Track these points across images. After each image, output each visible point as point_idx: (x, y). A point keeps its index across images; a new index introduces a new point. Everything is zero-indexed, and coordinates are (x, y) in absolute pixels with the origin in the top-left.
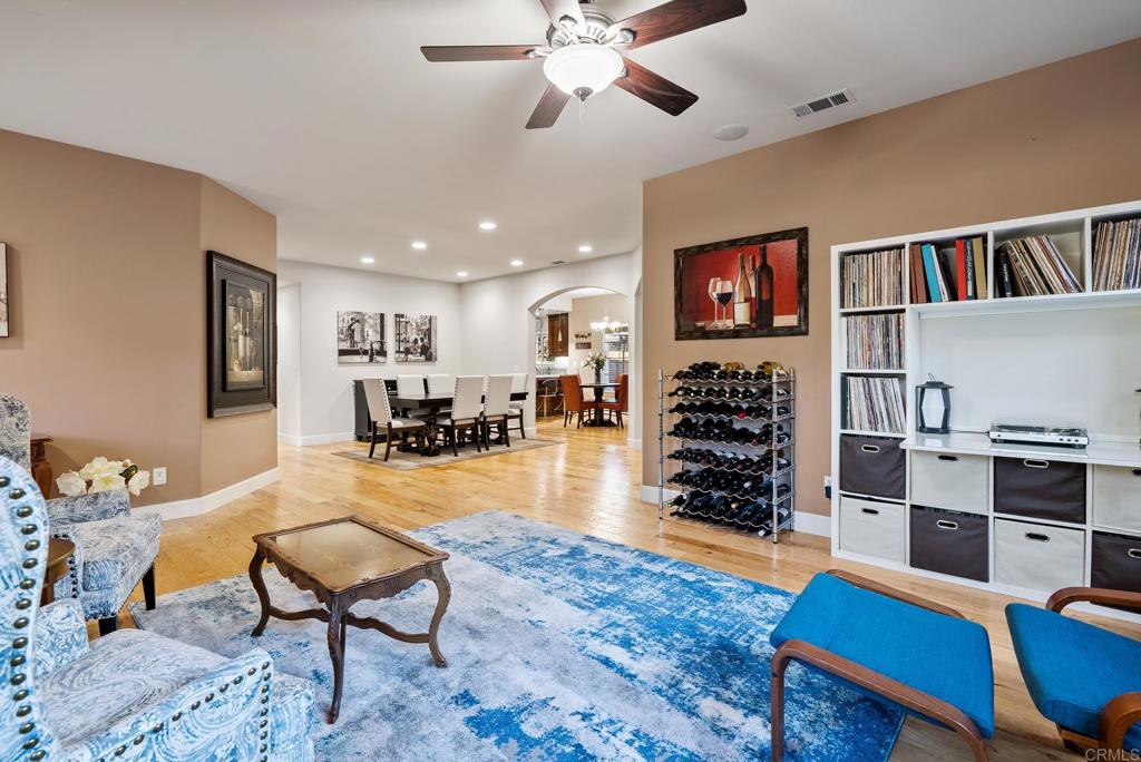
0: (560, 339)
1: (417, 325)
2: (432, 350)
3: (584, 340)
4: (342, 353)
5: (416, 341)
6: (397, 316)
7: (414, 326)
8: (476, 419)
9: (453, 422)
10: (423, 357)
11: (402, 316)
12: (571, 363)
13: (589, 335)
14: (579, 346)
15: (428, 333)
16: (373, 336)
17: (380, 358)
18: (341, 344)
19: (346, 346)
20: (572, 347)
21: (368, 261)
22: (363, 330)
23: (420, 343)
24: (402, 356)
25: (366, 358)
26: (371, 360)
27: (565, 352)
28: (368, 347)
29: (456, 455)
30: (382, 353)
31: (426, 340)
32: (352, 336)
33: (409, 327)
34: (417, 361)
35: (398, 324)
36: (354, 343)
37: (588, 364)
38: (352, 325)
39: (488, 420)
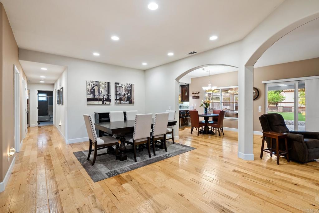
0: (186, 95)
1: (125, 88)
2: (132, 99)
3: (196, 95)
4: (89, 100)
5: (124, 95)
6: (116, 83)
7: (124, 88)
8: (148, 138)
9: (134, 141)
10: (128, 102)
11: (118, 84)
12: (190, 105)
13: (199, 93)
14: (194, 97)
15: (130, 91)
16: (104, 92)
17: (107, 103)
18: (88, 96)
19: (91, 97)
20: (191, 98)
21: (96, 54)
22: (99, 90)
23: (126, 96)
24: (118, 101)
25: (101, 103)
26: (103, 103)
27: (188, 100)
28: (101, 97)
29: (136, 161)
30: (109, 100)
31: (129, 95)
32: (93, 92)
33: (121, 89)
34: (125, 104)
35: (116, 87)
36: (94, 95)
37: (202, 105)
38: (93, 87)
39: (155, 138)
